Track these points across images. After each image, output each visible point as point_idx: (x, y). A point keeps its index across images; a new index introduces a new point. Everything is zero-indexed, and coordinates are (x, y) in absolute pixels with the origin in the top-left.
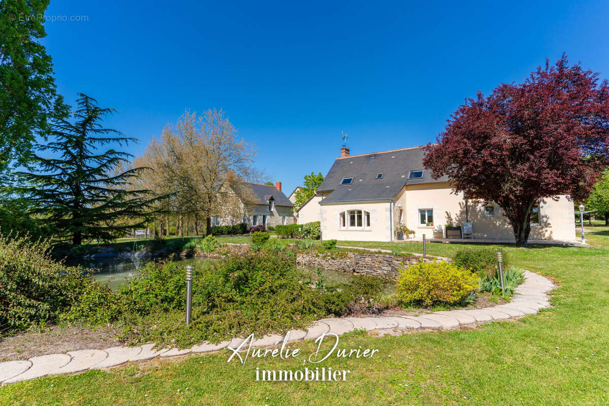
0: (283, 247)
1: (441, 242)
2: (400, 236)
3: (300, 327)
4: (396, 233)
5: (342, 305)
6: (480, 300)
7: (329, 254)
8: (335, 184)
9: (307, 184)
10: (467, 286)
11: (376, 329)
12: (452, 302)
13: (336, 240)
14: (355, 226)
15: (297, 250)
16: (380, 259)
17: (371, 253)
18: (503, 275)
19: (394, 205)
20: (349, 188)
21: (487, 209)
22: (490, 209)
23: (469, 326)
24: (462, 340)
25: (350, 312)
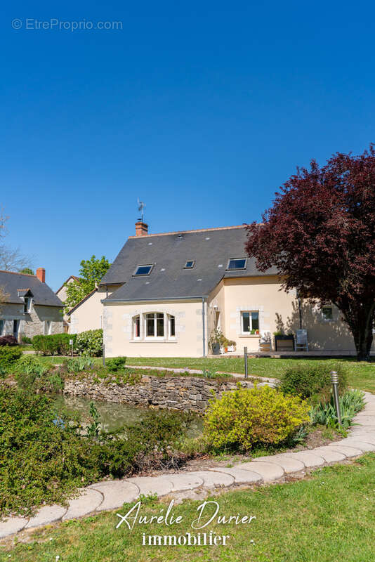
0: (44, 369)
1: (269, 357)
2: (215, 349)
3: (57, 501)
4: (211, 344)
5: (125, 459)
6: (312, 436)
7: (114, 378)
8: (126, 274)
9: (85, 273)
10: (295, 420)
11: (171, 492)
12: (276, 442)
13: (125, 358)
14: (153, 335)
15: (65, 373)
16: (187, 384)
17: (175, 375)
18: (339, 401)
19: (208, 305)
20: (146, 280)
21: (324, 311)
22: (328, 312)
23: (296, 476)
24: (286, 497)
25: (136, 470)
